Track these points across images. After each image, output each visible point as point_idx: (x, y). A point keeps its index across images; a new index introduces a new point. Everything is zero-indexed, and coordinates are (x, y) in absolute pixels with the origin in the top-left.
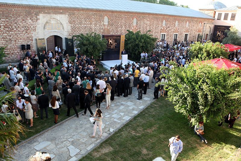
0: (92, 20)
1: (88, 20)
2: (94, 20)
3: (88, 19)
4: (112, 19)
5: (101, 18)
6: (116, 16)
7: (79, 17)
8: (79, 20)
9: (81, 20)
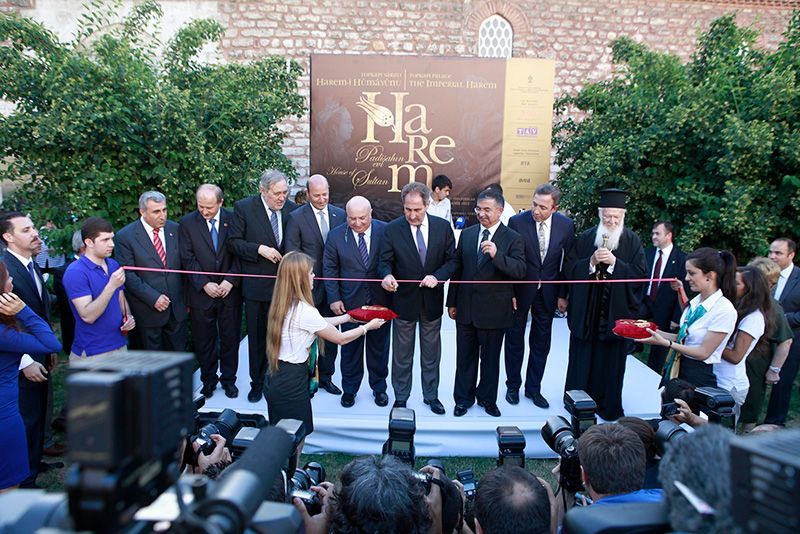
0: (388, 36)
1: (354, 35)
2: (401, 36)
3: (360, 32)
4: (546, 32)
5: (452, 25)
6: (571, 18)
7: (288, 18)
8: (295, 38)
9: (304, 38)
